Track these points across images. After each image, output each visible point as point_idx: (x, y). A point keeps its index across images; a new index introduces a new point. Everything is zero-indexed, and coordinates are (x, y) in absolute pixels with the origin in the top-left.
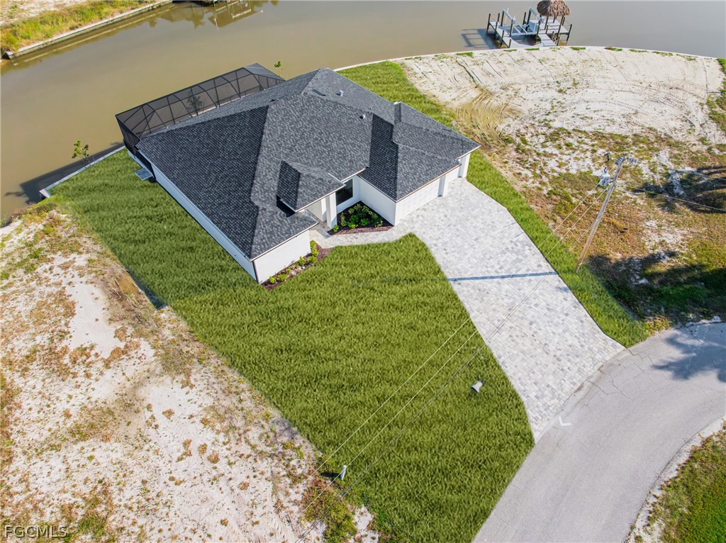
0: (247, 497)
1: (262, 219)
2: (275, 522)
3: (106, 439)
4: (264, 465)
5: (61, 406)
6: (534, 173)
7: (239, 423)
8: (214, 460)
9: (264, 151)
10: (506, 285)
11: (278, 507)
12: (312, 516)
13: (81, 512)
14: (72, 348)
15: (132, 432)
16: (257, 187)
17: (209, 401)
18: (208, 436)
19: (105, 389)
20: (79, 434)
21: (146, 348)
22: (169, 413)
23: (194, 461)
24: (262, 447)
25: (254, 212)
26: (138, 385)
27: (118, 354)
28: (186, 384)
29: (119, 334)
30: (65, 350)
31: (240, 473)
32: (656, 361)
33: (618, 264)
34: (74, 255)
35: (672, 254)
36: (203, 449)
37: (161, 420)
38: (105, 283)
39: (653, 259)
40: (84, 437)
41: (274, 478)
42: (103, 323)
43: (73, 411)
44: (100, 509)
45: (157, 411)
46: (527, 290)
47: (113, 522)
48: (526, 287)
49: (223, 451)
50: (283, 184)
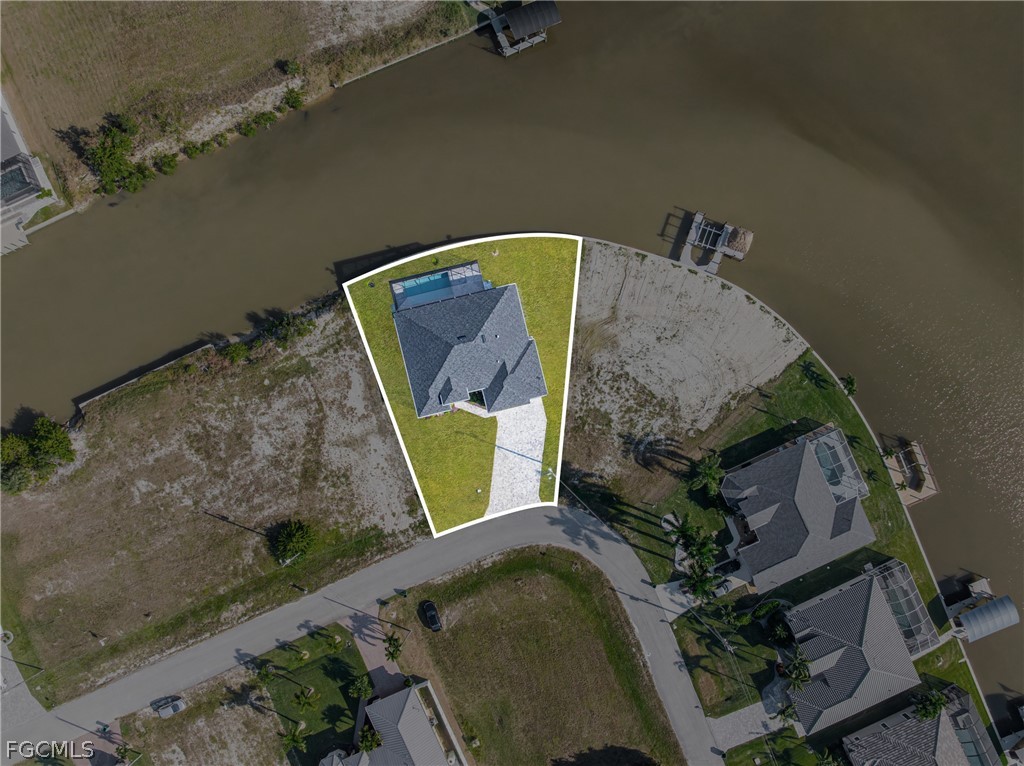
0: (391, 489)
1: (429, 402)
2: (396, 500)
3: (354, 450)
4: (399, 482)
5: (342, 430)
6: (583, 401)
7: (397, 465)
8: (385, 474)
9: (442, 370)
10: (518, 459)
11: (398, 497)
12: (407, 504)
13: (343, 472)
14: (348, 405)
15: (362, 452)
16: (433, 386)
17: (389, 452)
18: (385, 465)
19: (357, 430)
20: (347, 444)
21: (374, 419)
22: (375, 451)
23: (379, 471)
24: (400, 476)
25: (428, 398)
26: (367, 434)
27: (364, 417)
28: (384, 442)
29: (366, 407)
30: (345, 405)
31: (391, 481)
32: (548, 514)
33: (573, 470)
34: (355, 352)
35: (601, 477)
36: (383, 468)
37: (372, 452)
38: (365, 378)
39: (591, 475)
40: (347, 446)
41: (401, 488)
42: (360, 399)
43: (345, 434)
44: (348, 473)
45: (372, 448)
46: (524, 465)
47: (351, 479)
48: (525, 463)
49: (388, 472)
50: (444, 388)
